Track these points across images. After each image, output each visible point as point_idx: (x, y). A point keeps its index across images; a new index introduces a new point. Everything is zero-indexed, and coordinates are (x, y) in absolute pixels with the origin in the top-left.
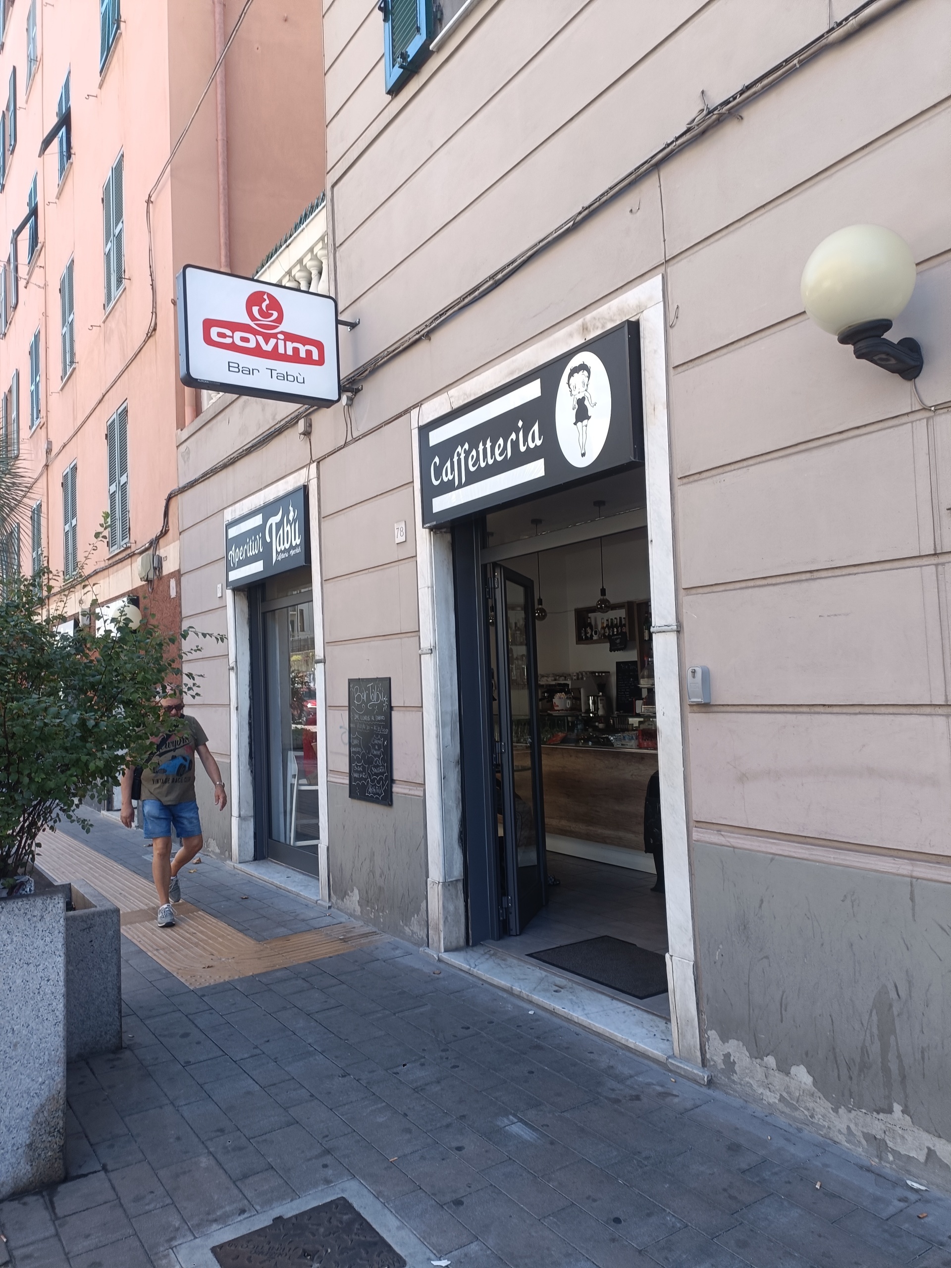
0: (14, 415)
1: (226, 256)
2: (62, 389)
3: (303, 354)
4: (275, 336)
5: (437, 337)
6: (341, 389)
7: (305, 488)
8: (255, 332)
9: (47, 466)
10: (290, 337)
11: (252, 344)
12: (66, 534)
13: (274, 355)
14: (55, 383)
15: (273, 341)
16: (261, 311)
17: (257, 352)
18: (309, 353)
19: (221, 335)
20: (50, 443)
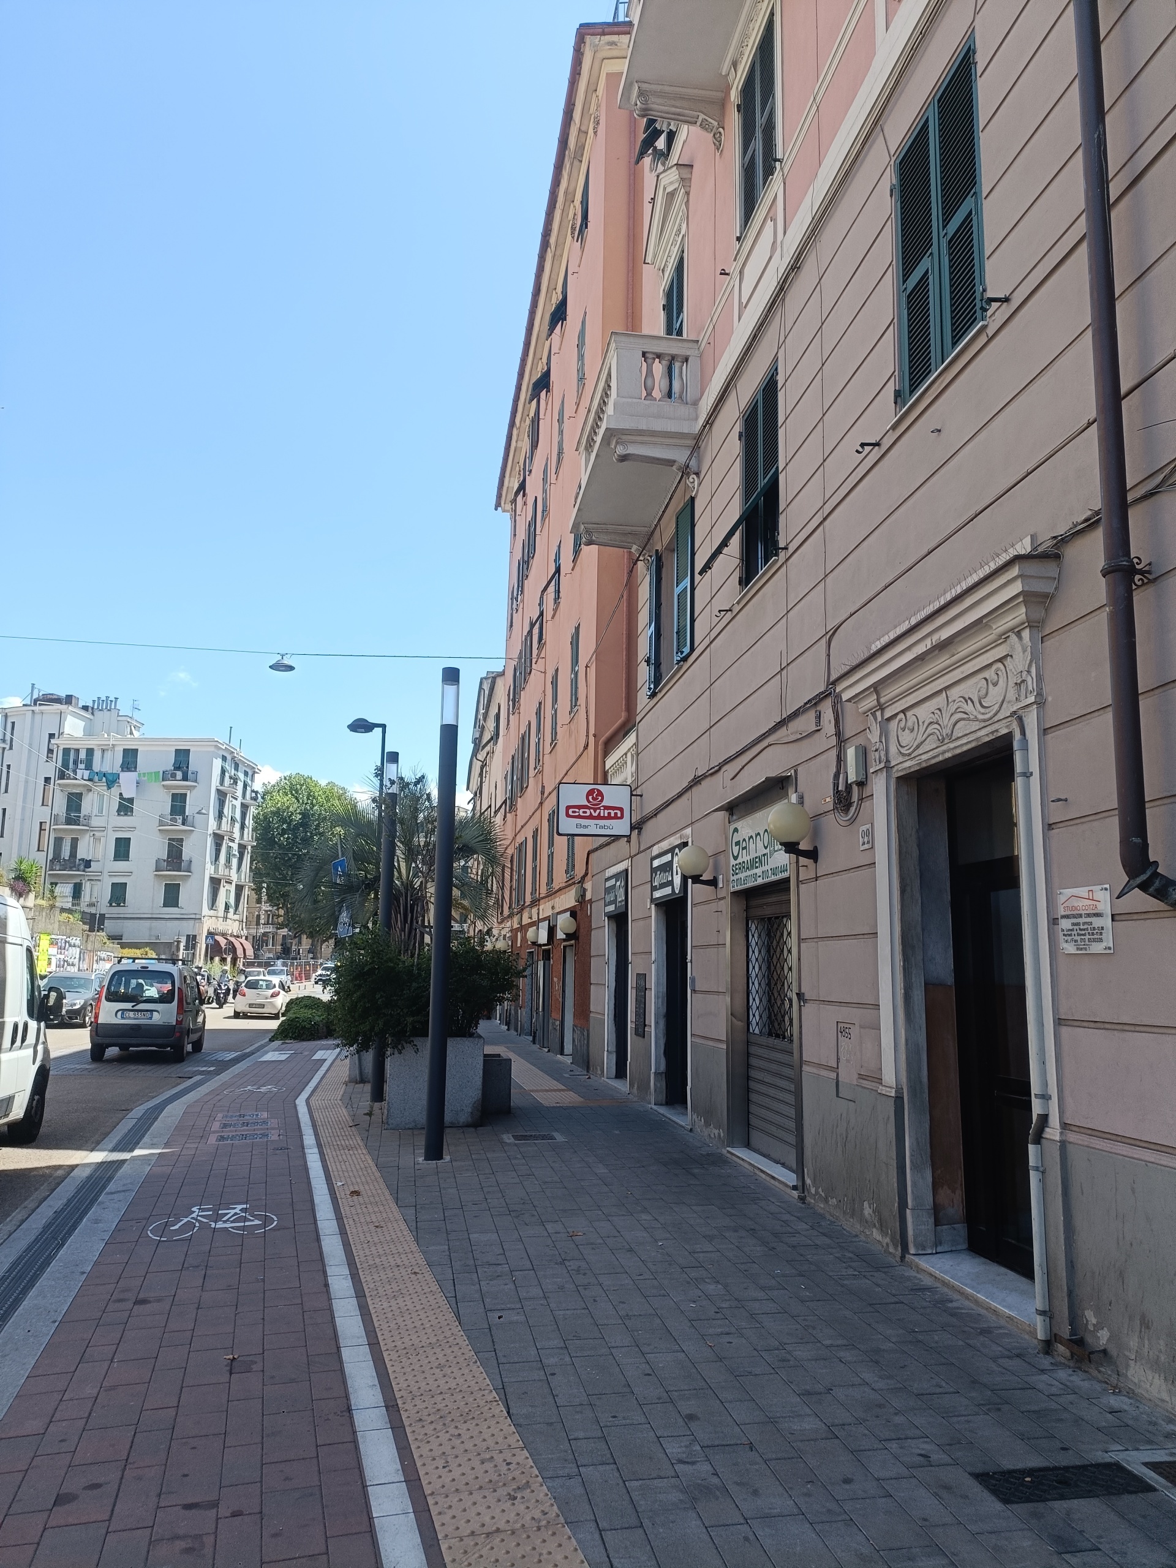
0: (526, 755)
1: (625, 705)
2: (550, 753)
3: (613, 815)
4: (599, 808)
5: (659, 816)
6: (632, 828)
7: (627, 870)
8: (589, 808)
9: (541, 803)
10: (606, 808)
11: (588, 814)
12: (549, 856)
13: (599, 817)
14: (548, 749)
15: (598, 811)
16: (593, 798)
17: (591, 817)
18: (616, 814)
19: (573, 812)
20: (543, 787)
